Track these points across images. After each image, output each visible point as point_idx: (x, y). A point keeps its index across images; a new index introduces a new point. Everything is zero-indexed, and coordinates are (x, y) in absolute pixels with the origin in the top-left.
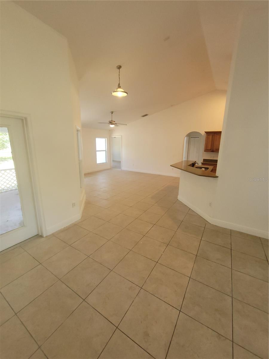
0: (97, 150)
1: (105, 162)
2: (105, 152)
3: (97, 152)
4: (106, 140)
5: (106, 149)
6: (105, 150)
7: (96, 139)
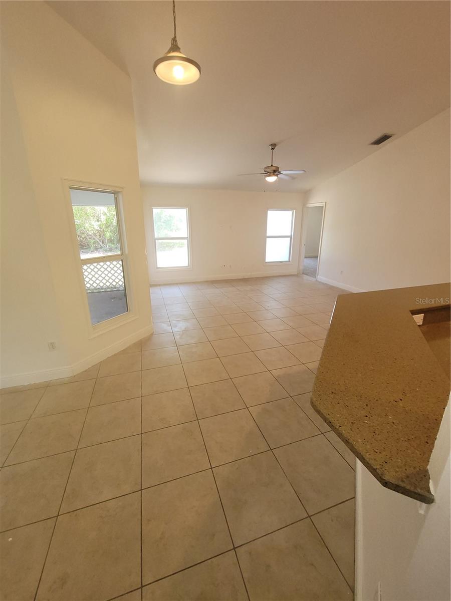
0: (267, 235)
1: (288, 260)
2: (289, 238)
3: (267, 239)
4: (293, 213)
5: (291, 234)
6: (289, 235)
7: (269, 211)
